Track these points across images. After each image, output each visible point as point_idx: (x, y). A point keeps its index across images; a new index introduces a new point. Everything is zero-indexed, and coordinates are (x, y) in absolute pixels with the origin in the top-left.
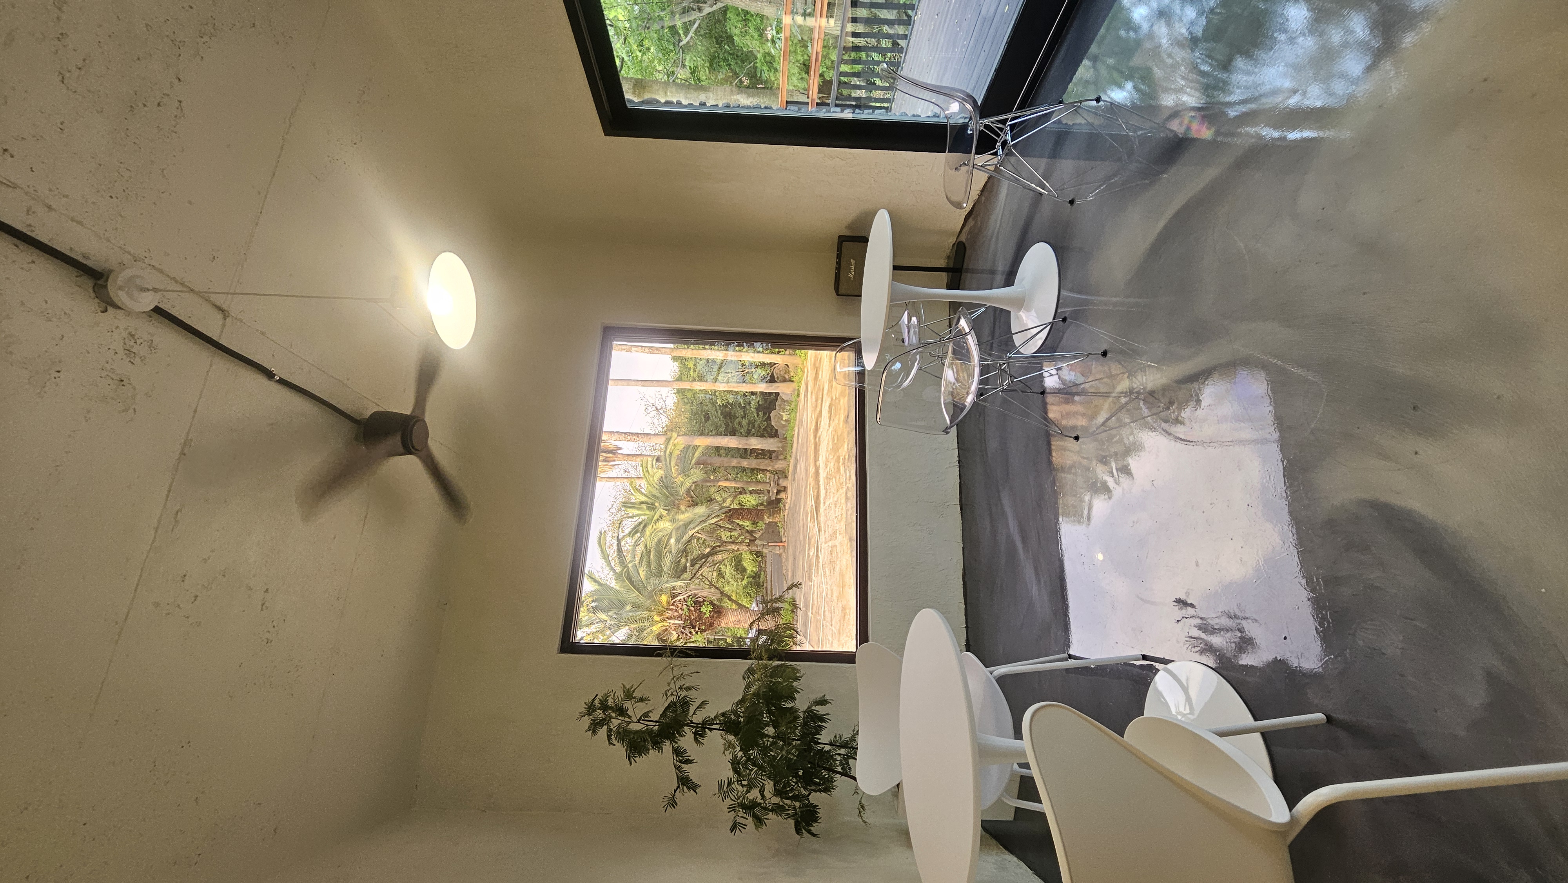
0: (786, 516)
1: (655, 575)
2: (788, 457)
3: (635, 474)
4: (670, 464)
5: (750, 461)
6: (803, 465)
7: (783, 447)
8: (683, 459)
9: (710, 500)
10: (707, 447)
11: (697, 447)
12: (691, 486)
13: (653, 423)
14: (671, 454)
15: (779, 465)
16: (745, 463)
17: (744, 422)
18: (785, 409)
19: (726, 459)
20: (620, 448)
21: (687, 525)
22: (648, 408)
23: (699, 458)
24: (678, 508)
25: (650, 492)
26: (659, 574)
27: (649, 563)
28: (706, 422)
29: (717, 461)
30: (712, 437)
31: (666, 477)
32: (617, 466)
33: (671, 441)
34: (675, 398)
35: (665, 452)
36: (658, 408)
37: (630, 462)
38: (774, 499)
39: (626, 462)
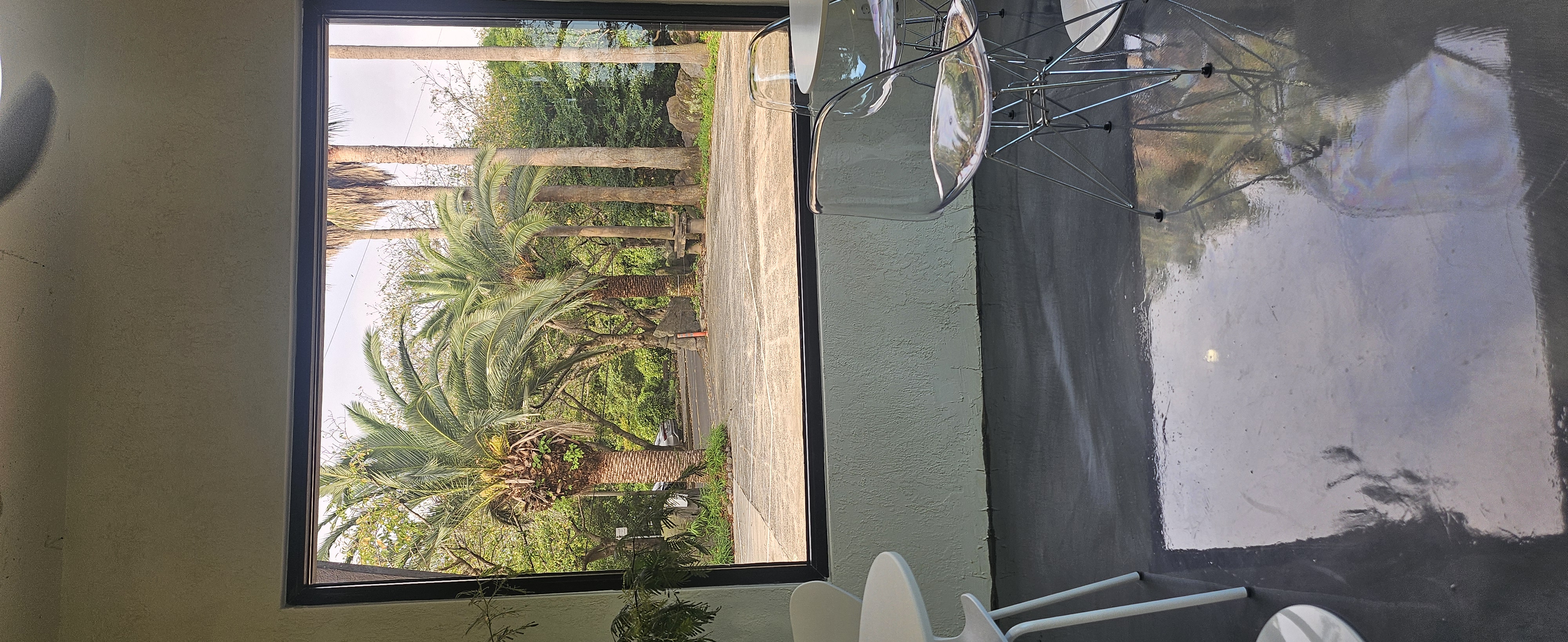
0: (704, 285)
1: (478, 405)
2: (703, 180)
3: (424, 221)
4: (488, 203)
5: (635, 191)
6: (729, 196)
7: (691, 163)
8: (512, 192)
9: (569, 265)
10: (555, 169)
11: (534, 169)
12: (532, 240)
13: (450, 126)
14: (488, 184)
15: (688, 196)
16: (626, 195)
17: (621, 119)
18: (692, 93)
19: (590, 190)
20: (390, 177)
21: (526, 314)
22: (438, 97)
23: (540, 190)
24: (510, 282)
25: (457, 255)
26: (482, 402)
27: (463, 385)
28: (550, 121)
29: (573, 192)
30: (561, 150)
31: (483, 226)
32: (388, 210)
33: (487, 161)
34: (487, 75)
35: (477, 180)
36: (458, 95)
37: (414, 202)
38: (682, 256)
39: (405, 201)
